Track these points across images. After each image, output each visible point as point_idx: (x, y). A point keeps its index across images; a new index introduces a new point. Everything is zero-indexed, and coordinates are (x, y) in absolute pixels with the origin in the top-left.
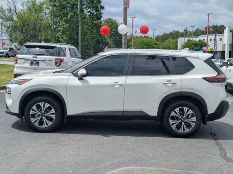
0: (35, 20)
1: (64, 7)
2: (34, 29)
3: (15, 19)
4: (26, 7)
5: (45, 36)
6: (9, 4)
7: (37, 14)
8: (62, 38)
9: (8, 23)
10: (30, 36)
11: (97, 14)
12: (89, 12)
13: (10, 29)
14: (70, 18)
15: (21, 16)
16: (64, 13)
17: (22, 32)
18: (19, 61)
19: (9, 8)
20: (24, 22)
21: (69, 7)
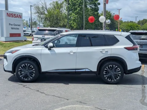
0: (57, 13)
1: (74, 5)
2: (57, 19)
3: (46, 13)
4: (52, 6)
5: (63, 23)
6: (42, 4)
7: (59, 10)
8: (73, 24)
9: (42, 16)
10: (54, 23)
11: (95, 8)
12: (91, 7)
13: (43, 20)
14: (78, 11)
15: (49, 11)
16: (74, 8)
17: (50, 21)
18: (35, 39)
19: (42, 6)
20: (51, 15)
21: (78, 4)
